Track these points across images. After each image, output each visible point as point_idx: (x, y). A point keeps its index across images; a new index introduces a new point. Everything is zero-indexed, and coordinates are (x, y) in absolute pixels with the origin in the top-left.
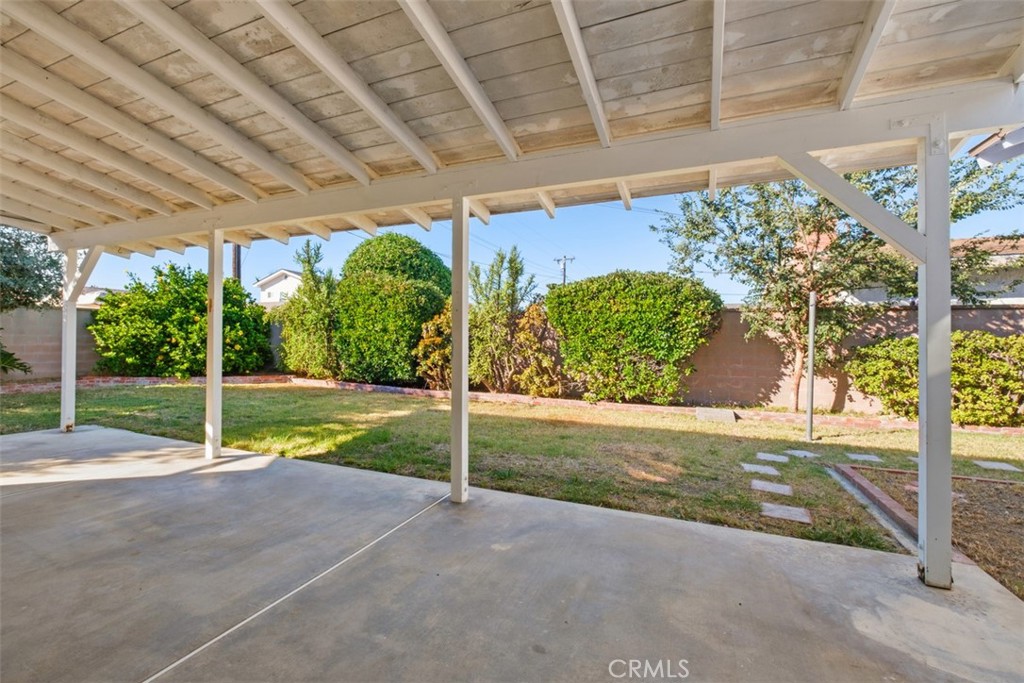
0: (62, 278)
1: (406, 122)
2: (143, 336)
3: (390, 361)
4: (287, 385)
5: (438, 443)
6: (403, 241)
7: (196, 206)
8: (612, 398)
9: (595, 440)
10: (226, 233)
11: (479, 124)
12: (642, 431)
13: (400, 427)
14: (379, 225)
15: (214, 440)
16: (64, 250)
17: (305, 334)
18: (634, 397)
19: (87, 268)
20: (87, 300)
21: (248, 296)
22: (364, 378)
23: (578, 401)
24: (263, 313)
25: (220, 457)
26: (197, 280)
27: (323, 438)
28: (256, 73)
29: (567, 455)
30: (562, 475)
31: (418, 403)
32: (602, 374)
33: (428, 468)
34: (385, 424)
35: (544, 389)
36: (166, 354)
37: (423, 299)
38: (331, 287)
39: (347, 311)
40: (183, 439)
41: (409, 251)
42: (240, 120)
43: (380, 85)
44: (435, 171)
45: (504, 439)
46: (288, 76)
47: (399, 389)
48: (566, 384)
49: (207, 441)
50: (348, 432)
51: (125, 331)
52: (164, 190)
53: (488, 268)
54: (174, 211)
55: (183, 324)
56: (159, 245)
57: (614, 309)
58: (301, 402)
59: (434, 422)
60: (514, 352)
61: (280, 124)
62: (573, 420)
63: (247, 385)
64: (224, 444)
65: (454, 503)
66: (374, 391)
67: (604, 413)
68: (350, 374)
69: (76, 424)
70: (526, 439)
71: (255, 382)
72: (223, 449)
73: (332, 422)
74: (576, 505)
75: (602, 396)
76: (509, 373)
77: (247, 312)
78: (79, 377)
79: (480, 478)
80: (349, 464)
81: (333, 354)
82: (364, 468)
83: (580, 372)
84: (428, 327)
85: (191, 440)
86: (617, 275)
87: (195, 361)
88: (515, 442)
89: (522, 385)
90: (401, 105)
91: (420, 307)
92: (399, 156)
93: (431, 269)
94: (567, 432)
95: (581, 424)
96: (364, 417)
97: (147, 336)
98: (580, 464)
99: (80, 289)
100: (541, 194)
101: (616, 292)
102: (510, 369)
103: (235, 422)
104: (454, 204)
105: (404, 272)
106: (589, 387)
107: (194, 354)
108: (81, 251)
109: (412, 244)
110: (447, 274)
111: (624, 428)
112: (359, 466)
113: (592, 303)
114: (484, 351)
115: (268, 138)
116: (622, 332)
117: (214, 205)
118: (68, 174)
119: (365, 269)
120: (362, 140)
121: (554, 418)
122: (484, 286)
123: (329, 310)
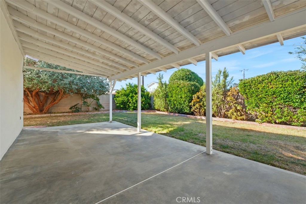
0: (109, 88)
1: (190, 32)
2: (124, 100)
3: (183, 107)
4: (155, 113)
5: (200, 133)
6: (186, 70)
7: (135, 67)
8: (270, 122)
9: (263, 138)
10: (141, 73)
11: (216, 25)
12: (287, 136)
13: (187, 127)
14: (181, 66)
15: (139, 127)
16: (110, 81)
17: (160, 99)
18: (281, 122)
19: (114, 85)
20: (114, 92)
21: (145, 89)
22: (175, 112)
23: (253, 122)
24: (149, 94)
25: (141, 131)
26: (134, 86)
27: (165, 129)
28: (149, 28)
29: (251, 142)
30: (249, 150)
31: (192, 120)
32: (265, 112)
33: (197, 141)
34: (182, 126)
35: (238, 117)
36: (128, 105)
37: (193, 87)
38: (166, 86)
39: (170, 92)
40: (132, 126)
41: (188, 73)
42: (145, 42)
43: (182, 22)
44: (199, 45)
45: (223, 134)
46: (156, 27)
47: (186, 115)
48: (247, 115)
49: (138, 127)
50: (172, 127)
51: (120, 99)
52: (129, 64)
53: (215, 76)
54: (130, 69)
55: (132, 97)
56: (127, 78)
57: (270, 87)
58: (159, 118)
59: (198, 126)
60: (225, 104)
61: (154, 41)
62: (252, 129)
63: (146, 113)
64: (142, 128)
65: (208, 154)
66: (178, 116)
67: (266, 127)
68: (171, 110)
69: (112, 121)
70: (232, 135)
71: (147, 112)
72: (141, 129)
73: (167, 124)
74: (258, 163)
75: (265, 121)
76: (223, 111)
77: (145, 94)
78: (113, 110)
79: (216, 147)
80: (173, 137)
81: (167, 105)
82: (177, 139)
83: (254, 111)
84: (195, 96)
85: (134, 126)
86: (272, 73)
87: (134, 106)
88: (228, 135)
89: (229, 115)
90: (189, 26)
91: (192, 90)
92: (187, 43)
93: (195, 78)
94: (249, 134)
95: (255, 131)
96: (176, 123)
97: (125, 100)
98: (257, 147)
99: (113, 90)
100: (240, 46)
101: (271, 80)
102: (224, 109)
103: (144, 123)
104: (206, 55)
105: (186, 80)
106: (258, 117)
107: (134, 105)
108: (113, 81)
109: (189, 71)
110: (200, 79)
111: (277, 134)
112: (176, 138)
113: (259, 85)
114: (214, 104)
115: (151, 46)
116: (274, 96)
117: (139, 66)
118: (110, 64)
119: (175, 80)
120: (176, 40)
121: (243, 128)
122: (214, 82)
123: (165, 92)
